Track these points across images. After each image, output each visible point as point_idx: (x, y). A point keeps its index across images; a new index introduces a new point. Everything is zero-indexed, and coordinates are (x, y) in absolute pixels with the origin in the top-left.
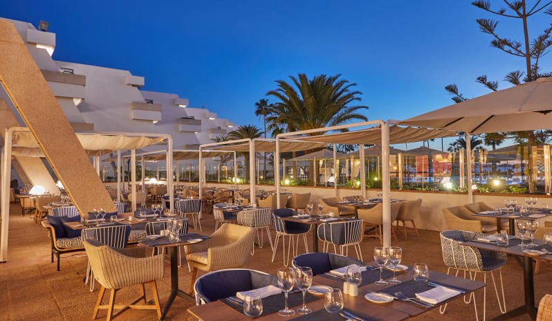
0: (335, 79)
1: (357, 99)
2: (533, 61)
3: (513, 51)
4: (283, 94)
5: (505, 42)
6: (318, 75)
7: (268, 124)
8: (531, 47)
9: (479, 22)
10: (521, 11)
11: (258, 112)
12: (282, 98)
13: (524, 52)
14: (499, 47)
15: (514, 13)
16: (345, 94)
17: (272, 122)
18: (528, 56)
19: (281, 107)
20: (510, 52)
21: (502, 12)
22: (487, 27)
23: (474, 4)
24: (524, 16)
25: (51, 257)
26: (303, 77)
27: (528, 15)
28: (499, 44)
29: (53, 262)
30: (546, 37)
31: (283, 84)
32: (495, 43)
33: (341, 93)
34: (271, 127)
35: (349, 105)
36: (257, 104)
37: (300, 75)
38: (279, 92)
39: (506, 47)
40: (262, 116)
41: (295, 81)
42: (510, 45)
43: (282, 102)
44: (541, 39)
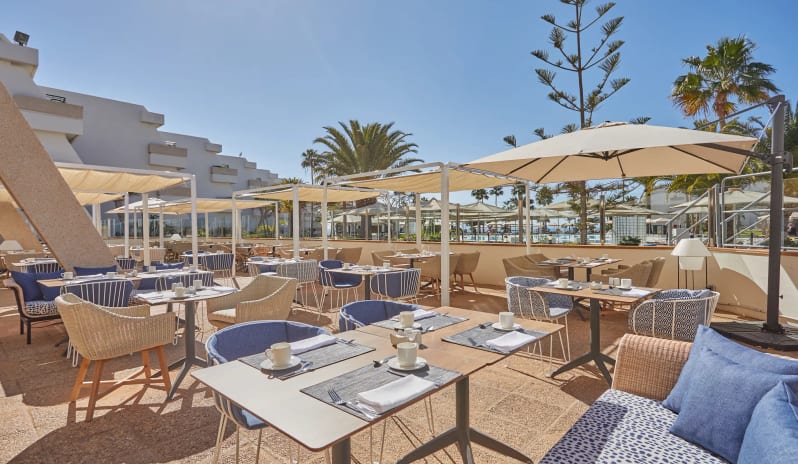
0: (389, 126)
1: (413, 151)
2: (587, 115)
3: (569, 105)
4: (331, 142)
5: (561, 95)
6: (372, 122)
7: (316, 175)
8: (585, 101)
9: (538, 72)
10: (577, 65)
11: (305, 164)
12: (331, 147)
13: (579, 106)
14: (556, 100)
15: (570, 66)
16: (400, 144)
17: (319, 173)
18: (582, 111)
19: (330, 157)
20: (565, 106)
21: (559, 65)
22: (545, 78)
23: (533, 53)
24: (580, 70)
25: (19, 327)
26: (355, 125)
27: (583, 69)
28: (556, 97)
29: (22, 332)
30: (599, 92)
31: (332, 131)
32: (552, 97)
33: (396, 143)
34: (318, 178)
35: (404, 157)
36: (304, 154)
37: (351, 122)
38: (328, 140)
39: (563, 101)
40: (310, 168)
41: (345, 128)
42: (566, 98)
43: (331, 151)
44: (596, 93)
